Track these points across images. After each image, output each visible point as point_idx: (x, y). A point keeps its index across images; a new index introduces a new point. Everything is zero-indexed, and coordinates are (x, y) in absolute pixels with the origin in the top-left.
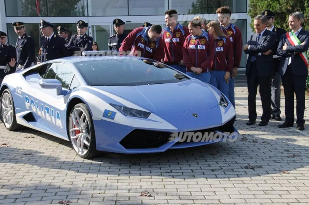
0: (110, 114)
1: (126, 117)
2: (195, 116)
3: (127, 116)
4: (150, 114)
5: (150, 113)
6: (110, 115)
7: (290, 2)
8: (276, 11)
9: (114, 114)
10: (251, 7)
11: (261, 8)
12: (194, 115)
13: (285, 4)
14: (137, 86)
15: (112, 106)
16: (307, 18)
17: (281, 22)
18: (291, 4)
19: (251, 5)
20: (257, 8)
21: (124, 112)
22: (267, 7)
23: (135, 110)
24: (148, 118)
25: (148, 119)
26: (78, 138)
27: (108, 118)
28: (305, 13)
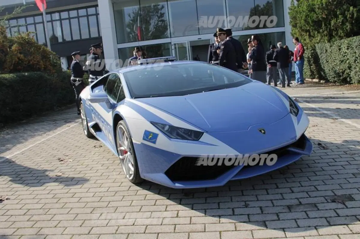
0: (151, 136)
1: (170, 140)
2: (263, 131)
3: (172, 139)
4: (202, 135)
5: (203, 133)
6: (150, 138)
7: (325, 11)
8: (313, 19)
9: (155, 136)
10: (292, 19)
11: (300, 18)
12: (261, 131)
13: (321, 14)
14: (189, 95)
15: (154, 125)
16: (340, 24)
17: (318, 28)
18: (326, 13)
19: (292, 17)
20: (297, 19)
21: (169, 132)
22: (306, 17)
23: (183, 130)
24: (200, 140)
25: (200, 142)
26: (124, 159)
27: (149, 141)
28: (338, 20)
